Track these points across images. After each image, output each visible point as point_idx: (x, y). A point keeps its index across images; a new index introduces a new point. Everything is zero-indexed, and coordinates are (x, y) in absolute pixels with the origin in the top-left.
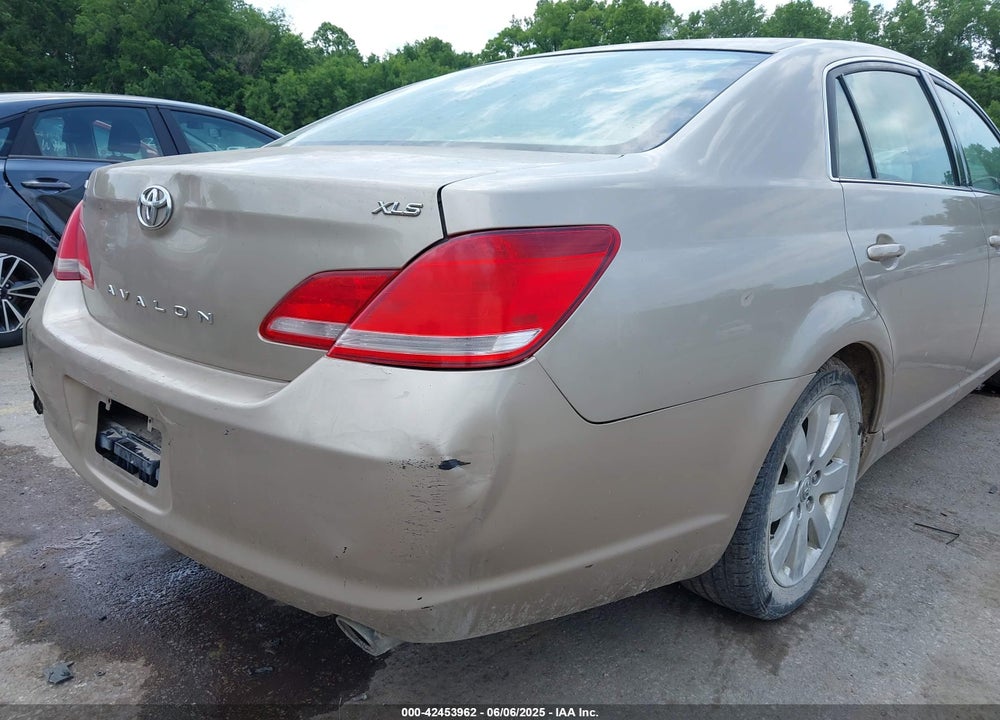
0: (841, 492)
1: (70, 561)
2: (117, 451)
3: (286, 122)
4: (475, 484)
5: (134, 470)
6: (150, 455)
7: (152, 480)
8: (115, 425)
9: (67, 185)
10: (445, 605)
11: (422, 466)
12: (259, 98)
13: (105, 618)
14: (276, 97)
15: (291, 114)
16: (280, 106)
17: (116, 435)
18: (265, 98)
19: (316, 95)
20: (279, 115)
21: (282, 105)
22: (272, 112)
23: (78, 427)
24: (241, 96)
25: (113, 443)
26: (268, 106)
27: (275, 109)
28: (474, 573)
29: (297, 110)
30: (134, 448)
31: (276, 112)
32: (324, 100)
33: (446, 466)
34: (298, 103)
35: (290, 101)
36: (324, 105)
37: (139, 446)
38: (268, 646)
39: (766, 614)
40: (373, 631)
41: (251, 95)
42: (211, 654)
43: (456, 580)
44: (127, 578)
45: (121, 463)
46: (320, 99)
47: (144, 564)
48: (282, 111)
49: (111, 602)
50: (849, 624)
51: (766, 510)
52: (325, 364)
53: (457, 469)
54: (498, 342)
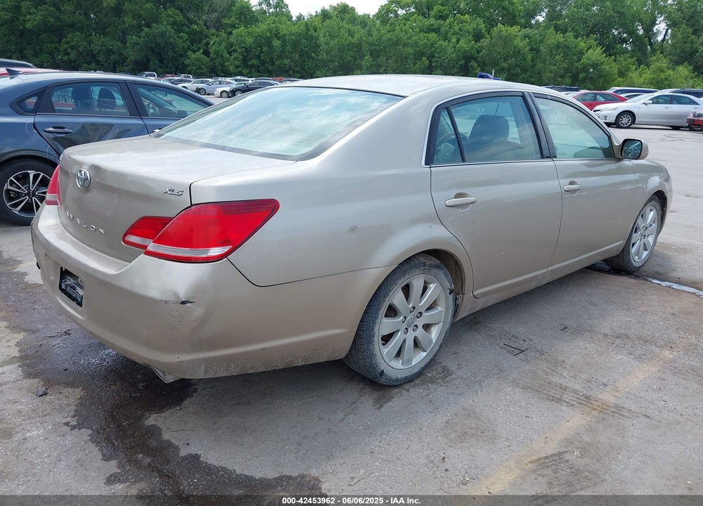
0: (441, 324)
1: (54, 343)
2: (68, 290)
3: (236, 63)
4: (197, 311)
5: (74, 299)
6: (80, 292)
7: (80, 304)
8: (69, 277)
9: (70, 131)
10: (189, 361)
11: (174, 302)
12: (220, 45)
13: (67, 369)
14: (232, 45)
15: (241, 57)
16: (233, 51)
17: (68, 282)
18: (224, 45)
19: (259, 43)
20: (232, 57)
21: (235, 51)
22: (228, 55)
23: (52, 278)
24: (208, 44)
25: (66, 285)
26: (225, 51)
27: (230, 53)
28: (202, 349)
29: (245, 54)
30: (75, 289)
31: (231, 55)
32: (264, 48)
33: (183, 303)
34: (246, 49)
35: (240, 48)
36: (264, 51)
37: (77, 288)
38: (140, 386)
39: (382, 381)
40: (164, 372)
41: (214, 44)
42: (112, 387)
43: (194, 350)
44: (81, 352)
45: (69, 296)
46: (261, 47)
47: (90, 346)
48: (235, 55)
49: (71, 362)
50: (432, 390)
51: (373, 329)
52: (143, 257)
53: (188, 305)
54: (210, 251)
